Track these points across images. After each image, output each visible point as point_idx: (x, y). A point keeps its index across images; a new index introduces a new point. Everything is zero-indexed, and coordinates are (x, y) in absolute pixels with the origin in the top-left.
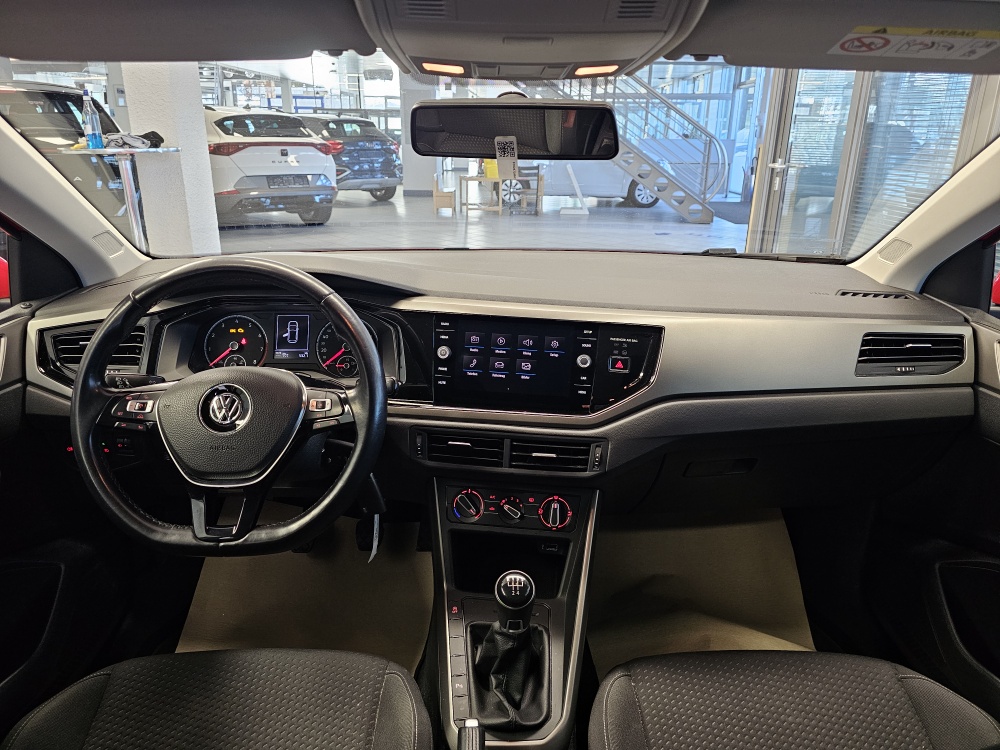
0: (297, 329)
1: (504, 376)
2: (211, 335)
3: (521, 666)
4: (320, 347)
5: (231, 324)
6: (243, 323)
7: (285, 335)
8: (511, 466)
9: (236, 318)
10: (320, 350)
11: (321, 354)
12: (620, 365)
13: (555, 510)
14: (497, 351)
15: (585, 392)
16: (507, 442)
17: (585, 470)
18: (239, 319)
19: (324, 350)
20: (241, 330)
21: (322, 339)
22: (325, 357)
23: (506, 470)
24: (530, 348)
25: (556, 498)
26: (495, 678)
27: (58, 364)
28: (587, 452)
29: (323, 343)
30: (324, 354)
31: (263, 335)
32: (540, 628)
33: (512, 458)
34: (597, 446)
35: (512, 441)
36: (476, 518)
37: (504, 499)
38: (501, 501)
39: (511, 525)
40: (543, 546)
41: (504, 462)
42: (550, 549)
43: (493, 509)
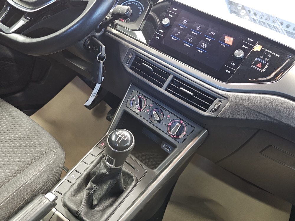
1: (189, 46)
3: (106, 187)
8: (166, 90)
12: (260, 65)
13: (178, 126)
14: (193, 32)
15: (229, 72)
16: (171, 77)
17: (205, 111)
23: (162, 90)
24: (212, 37)
25: (182, 122)
26: (91, 184)
28: (211, 102)
32: (134, 178)
33: (169, 86)
34: (219, 101)
35: (174, 77)
36: (138, 111)
37: (156, 109)
38: (154, 109)
39: (152, 123)
40: (164, 145)
41: (164, 86)
42: (167, 149)
43: (148, 110)
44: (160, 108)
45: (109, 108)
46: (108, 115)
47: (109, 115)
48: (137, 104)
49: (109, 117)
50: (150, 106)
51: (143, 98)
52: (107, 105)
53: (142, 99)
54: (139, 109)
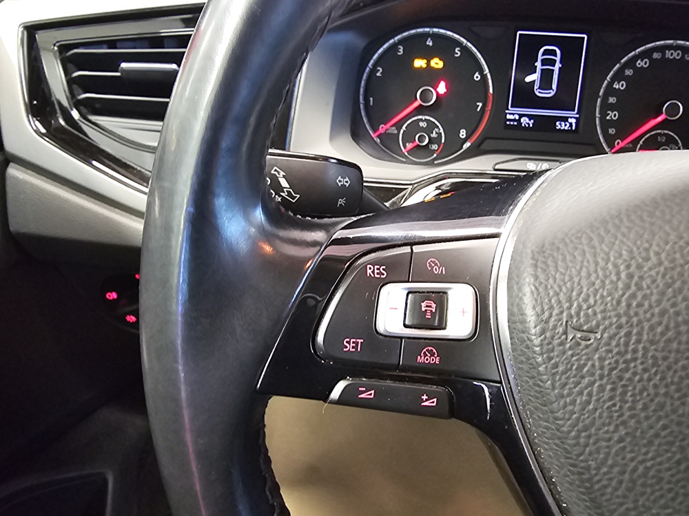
0: (558, 65)
2: (374, 70)
4: (606, 107)
5: (416, 47)
6: (443, 47)
7: (528, 79)
9: (427, 35)
10: (604, 114)
11: (606, 125)
18: (435, 37)
19: (613, 115)
20: (437, 63)
21: (610, 91)
22: (612, 131)
27: (75, 114)
29: (612, 100)
30: (612, 123)
31: (484, 77)
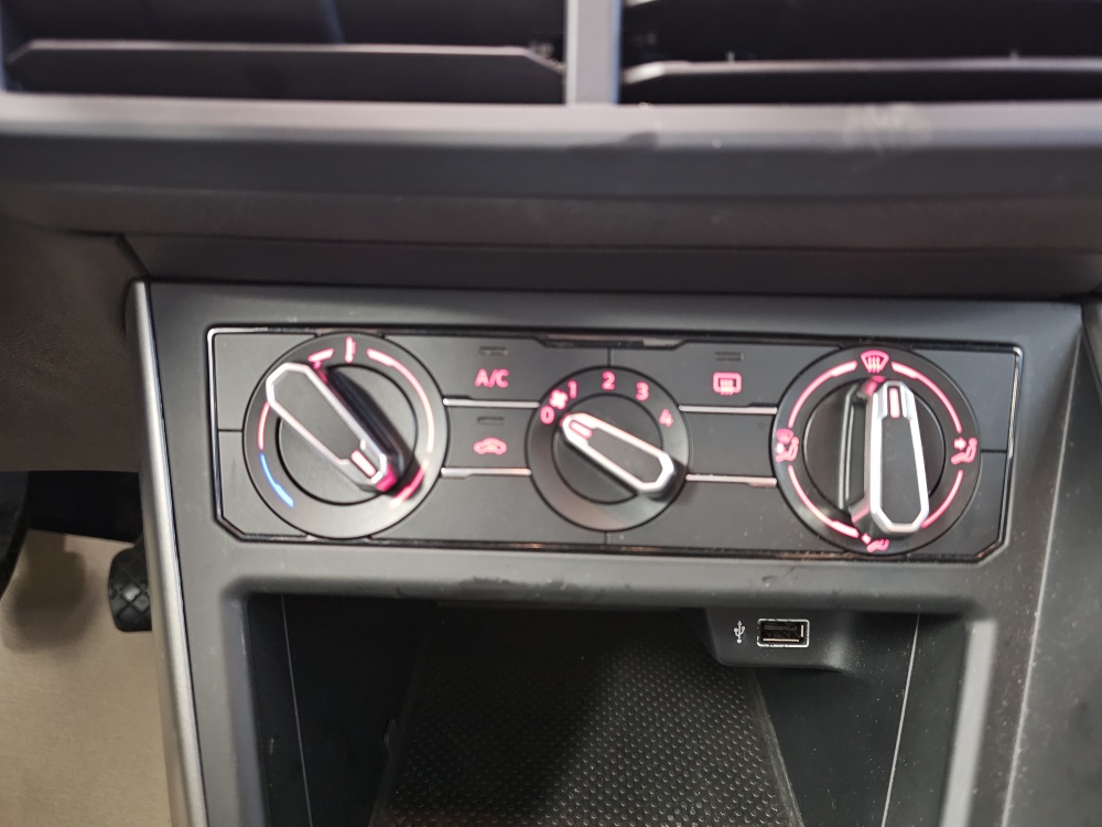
33: (642, 32)
36: (395, 508)
37: (561, 385)
38: (545, 399)
39: (611, 539)
40: (739, 631)
41: (572, 67)
42: (779, 644)
43: (492, 446)
44: (599, 357)
45: (98, 553)
46: (118, 604)
47: (123, 598)
48: (347, 447)
49: (129, 611)
50: (493, 393)
51: (359, 350)
52: (77, 544)
53: (358, 376)
54: (393, 490)
